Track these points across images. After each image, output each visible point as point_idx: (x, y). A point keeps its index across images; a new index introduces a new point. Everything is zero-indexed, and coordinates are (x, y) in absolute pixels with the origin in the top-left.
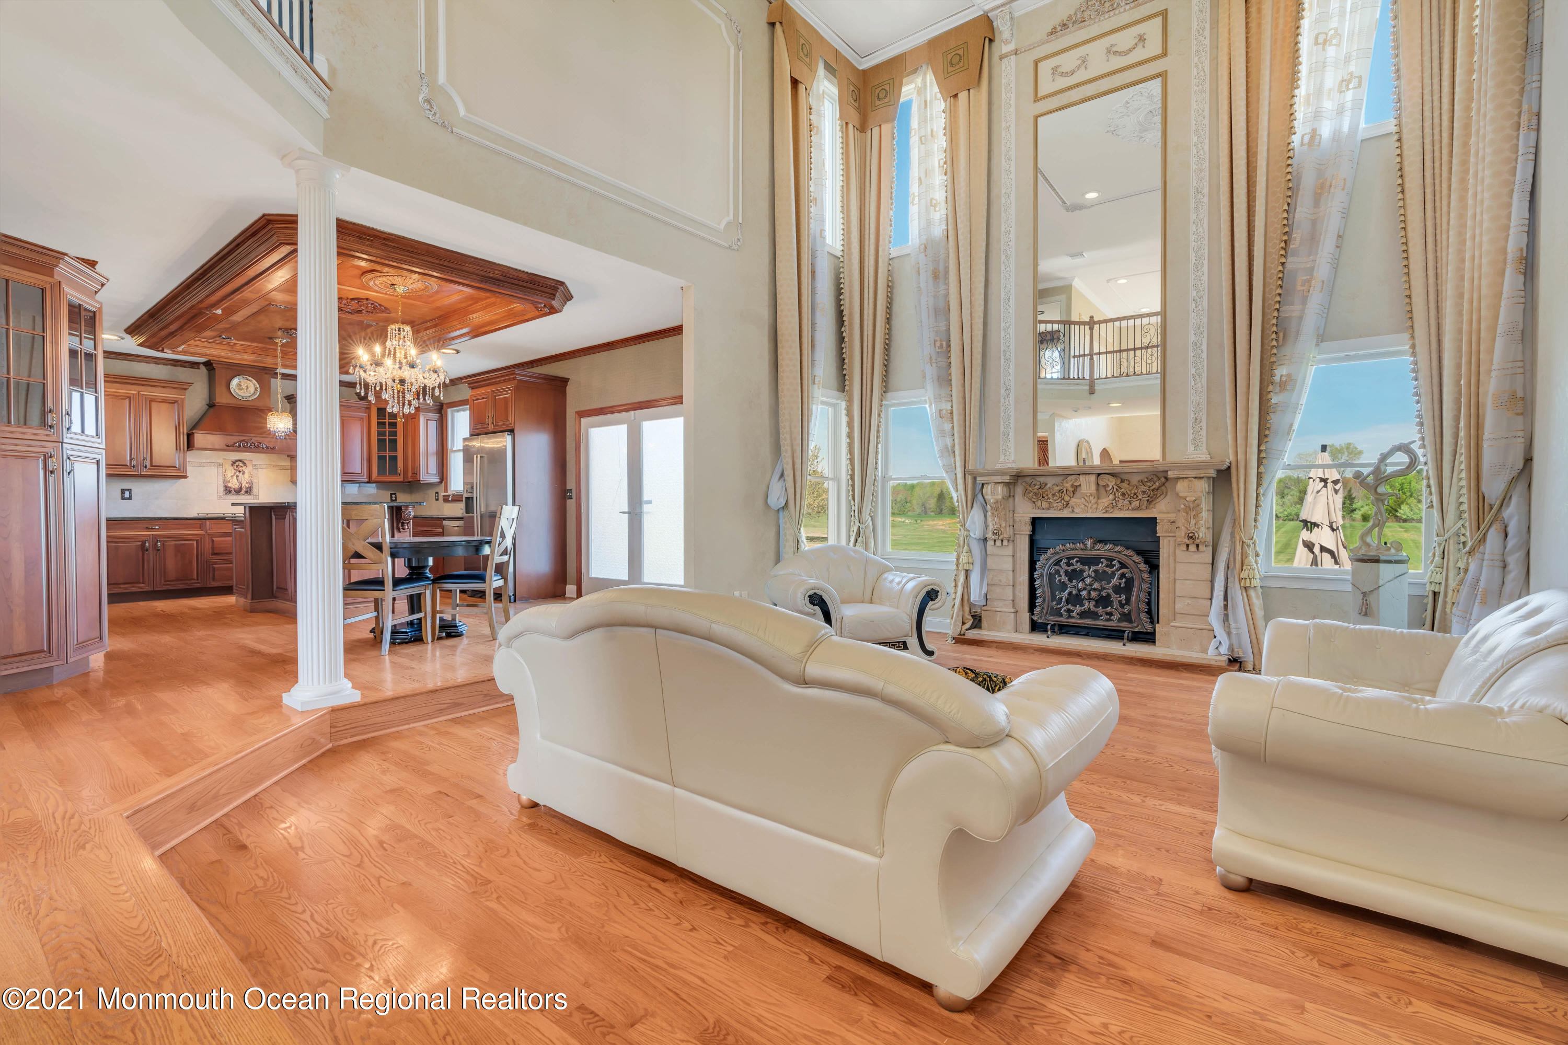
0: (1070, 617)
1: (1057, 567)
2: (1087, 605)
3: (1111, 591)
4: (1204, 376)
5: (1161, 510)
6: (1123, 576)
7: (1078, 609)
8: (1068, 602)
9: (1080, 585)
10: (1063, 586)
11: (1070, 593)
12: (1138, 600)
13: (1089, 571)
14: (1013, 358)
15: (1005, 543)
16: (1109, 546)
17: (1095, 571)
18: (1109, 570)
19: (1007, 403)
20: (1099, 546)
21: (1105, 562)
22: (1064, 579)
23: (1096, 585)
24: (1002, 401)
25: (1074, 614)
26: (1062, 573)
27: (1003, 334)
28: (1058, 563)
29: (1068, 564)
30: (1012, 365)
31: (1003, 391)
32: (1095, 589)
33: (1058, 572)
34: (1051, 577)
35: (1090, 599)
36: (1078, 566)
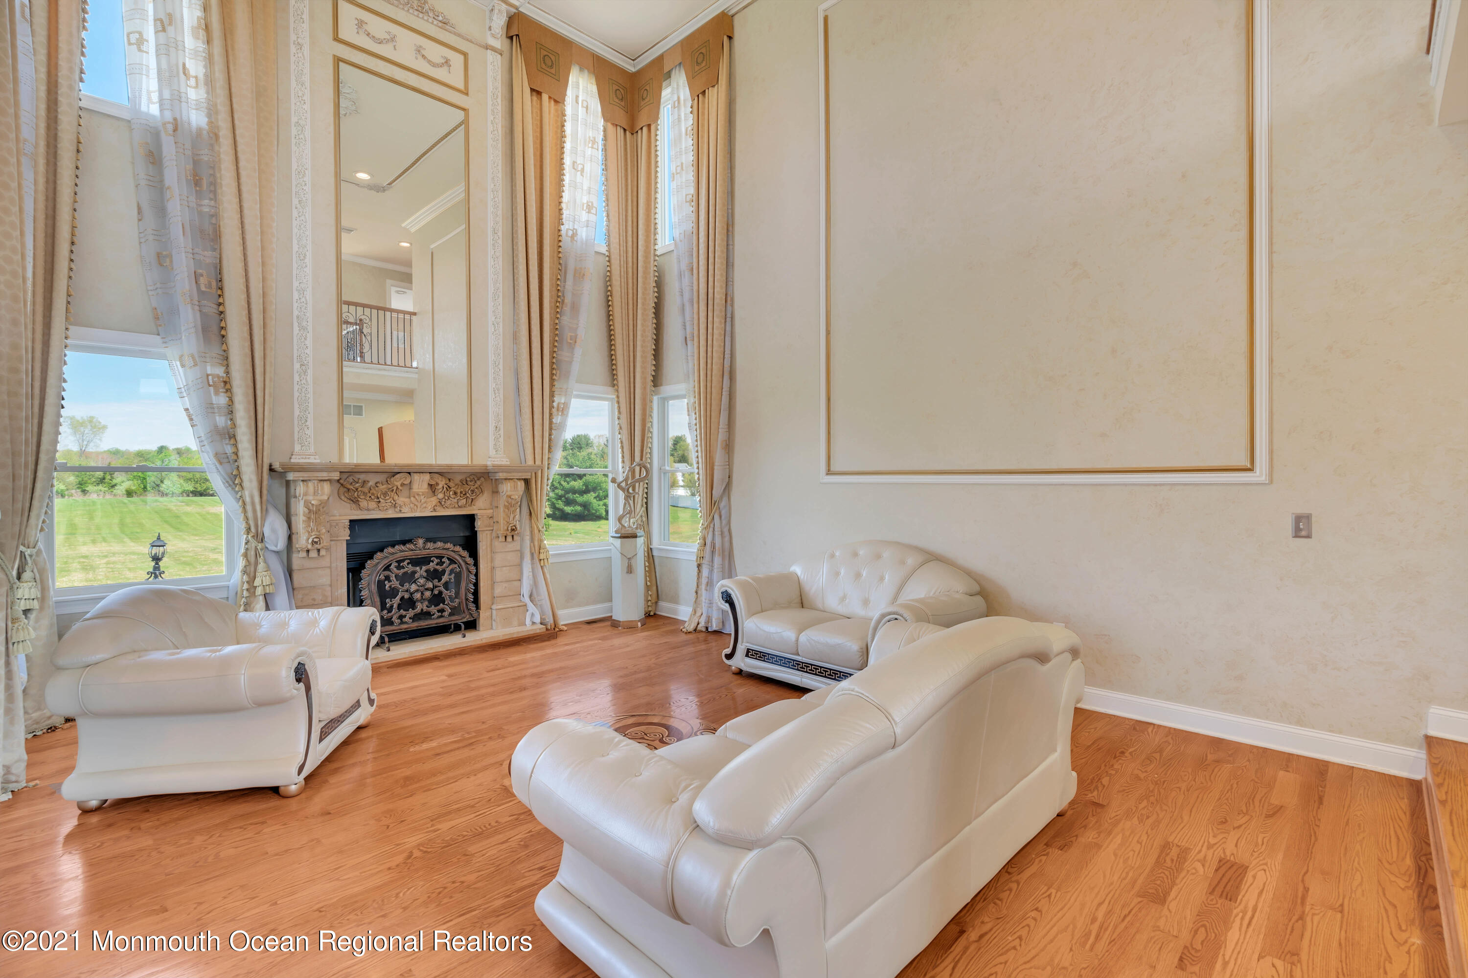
0: (402, 623)
1: (387, 573)
2: (419, 607)
3: (442, 589)
4: (501, 391)
5: (480, 508)
6: (452, 571)
7: (411, 613)
8: (399, 608)
9: (413, 587)
10: (394, 593)
11: (402, 598)
12: (467, 590)
13: (421, 571)
14: (310, 328)
15: (323, 552)
16: (439, 544)
17: (426, 571)
18: (439, 568)
19: (304, 381)
20: (430, 545)
21: (436, 561)
22: (395, 583)
23: (430, 585)
24: (296, 378)
25: (406, 619)
26: (393, 578)
27: (296, 296)
28: (387, 568)
29: (399, 567)
30: (310, 336)
31: (297, 366)
32: (427, 589)
33: (387, 578)
34: (380, 585)
35: (422, 599)
36: (410, 568)
